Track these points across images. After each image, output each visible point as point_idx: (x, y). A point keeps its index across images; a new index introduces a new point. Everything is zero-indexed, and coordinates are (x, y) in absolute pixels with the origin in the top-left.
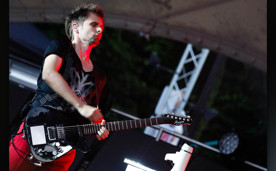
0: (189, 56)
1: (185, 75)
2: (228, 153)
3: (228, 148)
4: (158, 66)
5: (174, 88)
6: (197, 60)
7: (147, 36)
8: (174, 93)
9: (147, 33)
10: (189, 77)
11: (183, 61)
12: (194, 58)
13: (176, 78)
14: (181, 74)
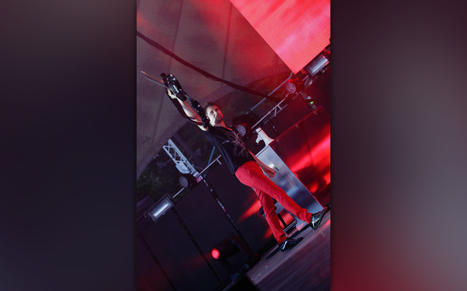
0: (167, 148)
1: (175, 155)
2: (245, 133)
3: (243, 132)
4: (164, 165)
5: (178, 163)
6: (170, 145)
7: (157, 155)
8: (180, 164)
9: (155, 155)
10: (177, 154)
11: (168, 152)
12: (169, 147)
13: (174, 159)
14: (173, 157)
